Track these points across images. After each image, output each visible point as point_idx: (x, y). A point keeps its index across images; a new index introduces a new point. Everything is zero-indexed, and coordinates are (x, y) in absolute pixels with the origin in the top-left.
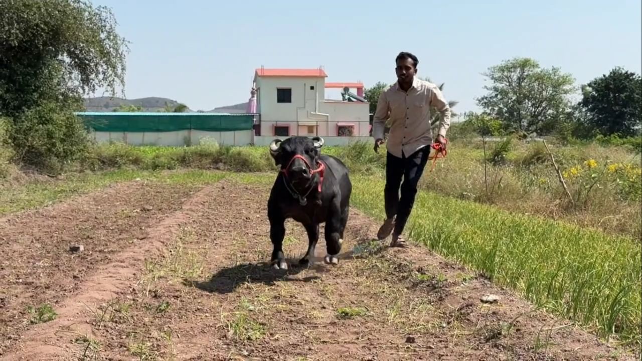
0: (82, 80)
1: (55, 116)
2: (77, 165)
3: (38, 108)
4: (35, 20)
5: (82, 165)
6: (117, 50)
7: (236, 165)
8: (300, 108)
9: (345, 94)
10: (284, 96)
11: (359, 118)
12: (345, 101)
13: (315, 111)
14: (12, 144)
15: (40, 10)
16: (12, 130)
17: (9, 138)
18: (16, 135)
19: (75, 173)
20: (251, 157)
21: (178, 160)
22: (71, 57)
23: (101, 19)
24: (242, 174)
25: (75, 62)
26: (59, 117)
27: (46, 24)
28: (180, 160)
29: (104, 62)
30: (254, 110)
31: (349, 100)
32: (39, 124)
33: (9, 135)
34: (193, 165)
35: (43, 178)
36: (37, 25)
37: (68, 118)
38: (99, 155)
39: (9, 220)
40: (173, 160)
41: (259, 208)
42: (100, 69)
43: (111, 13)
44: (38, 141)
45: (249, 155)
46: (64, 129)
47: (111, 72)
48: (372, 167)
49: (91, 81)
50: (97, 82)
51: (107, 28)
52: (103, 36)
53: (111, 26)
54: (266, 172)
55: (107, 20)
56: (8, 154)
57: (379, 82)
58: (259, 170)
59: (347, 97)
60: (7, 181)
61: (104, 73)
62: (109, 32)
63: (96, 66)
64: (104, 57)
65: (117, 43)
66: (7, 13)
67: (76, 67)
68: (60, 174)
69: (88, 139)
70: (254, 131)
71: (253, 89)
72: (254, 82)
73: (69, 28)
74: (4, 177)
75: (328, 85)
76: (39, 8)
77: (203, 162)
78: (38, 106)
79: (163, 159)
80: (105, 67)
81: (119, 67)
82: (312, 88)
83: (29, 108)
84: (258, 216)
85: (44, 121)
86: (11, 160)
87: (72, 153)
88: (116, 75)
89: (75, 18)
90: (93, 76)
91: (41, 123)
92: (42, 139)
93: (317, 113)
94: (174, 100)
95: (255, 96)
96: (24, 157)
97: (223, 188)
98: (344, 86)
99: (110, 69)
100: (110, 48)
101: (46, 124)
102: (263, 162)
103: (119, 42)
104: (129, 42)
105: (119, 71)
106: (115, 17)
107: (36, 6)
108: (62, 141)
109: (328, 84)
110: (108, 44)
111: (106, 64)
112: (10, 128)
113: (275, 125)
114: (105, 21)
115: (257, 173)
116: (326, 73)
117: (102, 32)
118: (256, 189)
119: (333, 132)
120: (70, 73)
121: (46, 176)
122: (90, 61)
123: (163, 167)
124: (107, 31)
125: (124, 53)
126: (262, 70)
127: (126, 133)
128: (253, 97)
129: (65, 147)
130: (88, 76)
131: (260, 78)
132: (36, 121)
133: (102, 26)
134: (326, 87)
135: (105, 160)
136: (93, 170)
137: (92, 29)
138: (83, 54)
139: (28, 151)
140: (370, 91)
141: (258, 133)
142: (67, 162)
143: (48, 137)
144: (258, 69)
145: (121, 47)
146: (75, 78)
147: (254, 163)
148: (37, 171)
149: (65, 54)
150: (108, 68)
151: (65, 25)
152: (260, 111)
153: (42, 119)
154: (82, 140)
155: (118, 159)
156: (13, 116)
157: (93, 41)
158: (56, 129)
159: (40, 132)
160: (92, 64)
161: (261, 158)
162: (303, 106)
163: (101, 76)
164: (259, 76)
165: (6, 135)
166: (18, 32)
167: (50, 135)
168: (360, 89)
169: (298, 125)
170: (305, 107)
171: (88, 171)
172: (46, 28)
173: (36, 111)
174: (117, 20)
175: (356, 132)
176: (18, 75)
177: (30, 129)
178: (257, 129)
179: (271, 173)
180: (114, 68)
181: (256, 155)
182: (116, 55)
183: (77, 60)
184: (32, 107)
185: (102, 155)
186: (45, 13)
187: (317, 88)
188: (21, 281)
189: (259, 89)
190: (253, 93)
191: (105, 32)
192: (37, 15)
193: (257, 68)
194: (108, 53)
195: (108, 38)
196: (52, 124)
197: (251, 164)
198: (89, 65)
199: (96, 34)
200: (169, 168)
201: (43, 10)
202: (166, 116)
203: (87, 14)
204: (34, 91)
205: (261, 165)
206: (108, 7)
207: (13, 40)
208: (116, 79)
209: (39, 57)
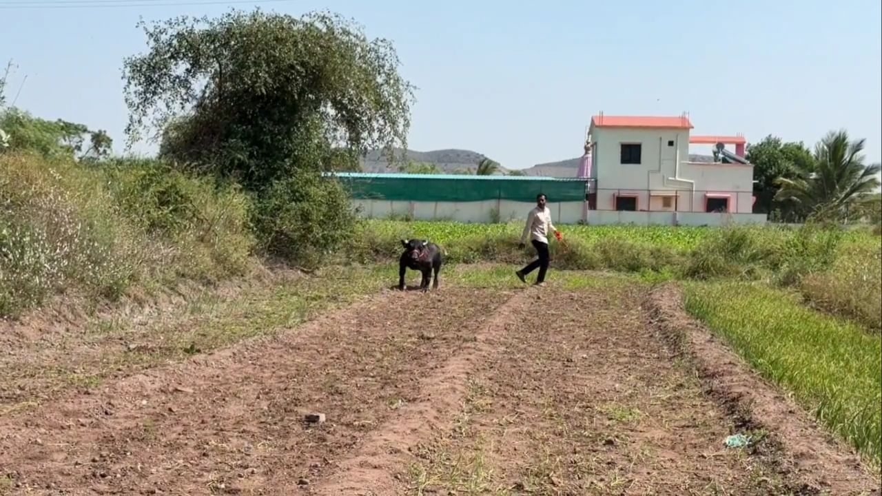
0: (350, 139)
1: (312, 190)
2: (341, 256)
3: (290, 180)
4: (289, 60)
5: (348, 257)
6: (398, 99)
7: (559, 259)
8: (653, 172)
9: (719, 152)
10: (631, 154)
11: (738, 187)
12: (718, 163)
13: (675, 177)
14: (255, 229)
15: (297, 46)
16: (255, 209)
17: (251, 221)
18: (260, 216)
19: (338, 266)
20: (580, 248)
21: (478, 250)
22: (336, 109)
23: (378, 57)
24: (567, 272)
25: (343, 116)
26: (316, 192)
27: (303, 64)
28: (481, 249)
29: (380, 116)
30: (588, 174)
31: (724, 161)
32: (291, 200)
33: (251, 216)
34: (499, 257)
35: (294, 274)
36: (292, 67)
37: (330, 193)
38: (372, 242)
39: (234, 354)
40: (472, 250)
41: (587, 339)
42: (375, 125)
43: (391, 48)
44: (289, 224)
45: (578, 247)
46: (324, 208)
47: (389, 129)
48: (757, 267)
49: (362, 141)
50: (370, 142)
51: (386, 68)
52: (380, 80)
53: (391, 65)
54: (601, 270)
55: (386, 58)
56: (248, 244)
57: (770, 136)
58: (592, 267)
59: (721, 156)
60: (245, 281)
61: (380, 131)
62: (389, 74)
63: (370, 120)
64: (381, 108)
65: (398, 89)
66: (255, 49)
67: (343, 122)
68: (318, 268)
69: (357, 220)
70: (587, 202)
71: (588, 143)
72: (589, 134)
73: (334, 70)
74: (242, 276)
75: (692, 140)
76: (295, 43)
77: (512, 254)
78: (291, 176)
79: (457, 249)
80: (381, 122)
81: (401, 121)
82: (671, 143)
83: (278, 178)
84: (585, 356)
85: (298, 197)
86: (253, 251)
87: (335, 241)
88: (396, 133)
89: (342, 56)
90: (365, 134)
91: (293, 200)
92: (293, 221)
93: (678, 179)
94: (481, 153)
95: (590, 152)
96: (269, 246)
97: (539, 298)
98: (717, 140)
99: (388, 125)
100: (389, 96)
101: (300, 201)
102: (598, 255)
103: (401, 87)
104: (415, 88)
105: (401, 129)
106: (397, 54)
107: (291, 40)
108: (321, 224)
109: (692, 137)
110: (386, 91)
111: (383, 118)
112: (253, 207)
113: (616, 195)
114: (383, 59)
115: (589, 272)
116: (692, 123)
117: (379, 74)
118: (585, 301)
119: (699, 206)
120: (335, 130)
121: (299, 272)
122: (361, 114)
123: (458, 260)
124: (385, 73)
125: (408, 103)
126: (601, 118)
127: (412, 202)
128: (586, 153)
129: (325, 232)
130: (358, 134)
131: (597, 129)
132: (287, 198)
133: (379, 66)
134: (691, 142)
135: (378, 248)
136: (362, 263)
137: (365, 70)
138: (352, 105)
139: (276, 239)
140: (756, 148)
141: (593, 206)
142: (328, 253)
143: (302, 219)
144: (596, 117)
145: (404, 95)
146: (341, 137)
147: (584, 257)
148: (287, 265)
149: (330, 104)
150: (386, 123)
151: (330, 66)
152: (596, 175)
153: (295, 195)
154: (349, 221)
155: (396, 248)
156: (257, 190)
157: (366, 88)
158: (313, 209)
159: (292, 213)
160: (364, 119)
161: (594, 251)
162: (657, 169)
163: (376, 135)
164: (597, 126)
165: (248, 216)
166: (267, 75)
167: (305, 217)
168: (739, 146)
169: (650, 196)
170: (659, 170)
171: (356, 264)
172: (302, 70)
173: (288, 184)
174: (399, 58)
175: (732, 206)
176: (265, 134)
177: (279, 208)
178: (592, 200)
179: (608, 272)
180: (394, 123)
181: (588, 246)
182: (397, 106)
183: (344, 112)
184: (282, 178)
185: (376, 240)
186: (303, 49)
187: (679, 144)
188: (223, 486)
189: (596, 143)
190: (587, 149)
191: (383, 75)
192: (292, 53)
193: (595, 115)
194: (388, 104)
195: (387, 82)
196: (308, 201)
197: (580, 257)
198: (359, 119)
199: (371, 78)
200: (466, 262)
201: (300, 46)
202: (467, 180)
203: (359, 49)
204: (287, 156)
205: (595, 260)
206: (388, 39)
207: (260, 87)
208: (396, 138)
209: (294, 109)
